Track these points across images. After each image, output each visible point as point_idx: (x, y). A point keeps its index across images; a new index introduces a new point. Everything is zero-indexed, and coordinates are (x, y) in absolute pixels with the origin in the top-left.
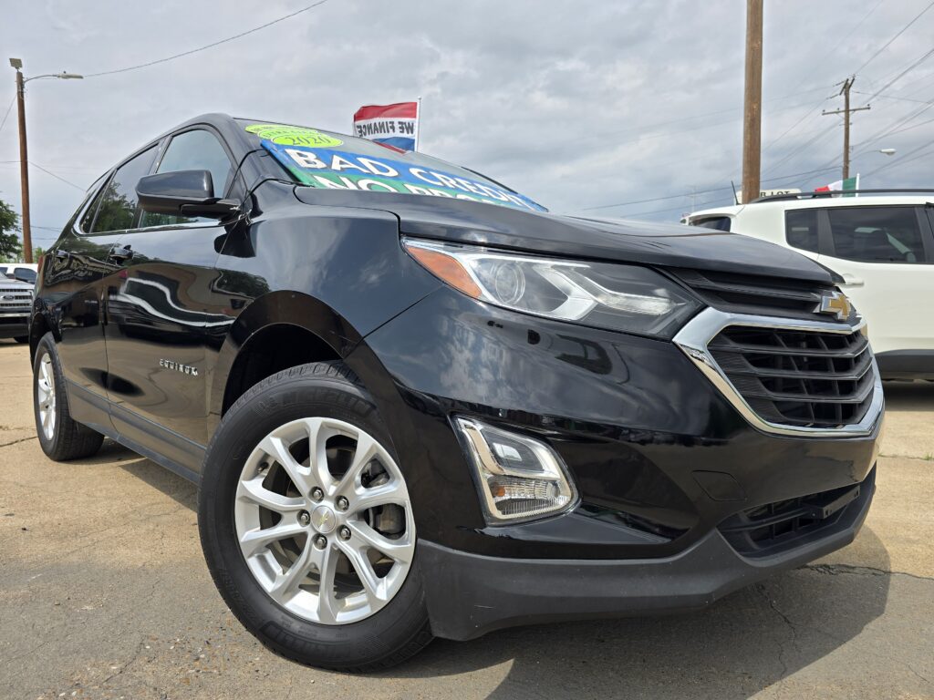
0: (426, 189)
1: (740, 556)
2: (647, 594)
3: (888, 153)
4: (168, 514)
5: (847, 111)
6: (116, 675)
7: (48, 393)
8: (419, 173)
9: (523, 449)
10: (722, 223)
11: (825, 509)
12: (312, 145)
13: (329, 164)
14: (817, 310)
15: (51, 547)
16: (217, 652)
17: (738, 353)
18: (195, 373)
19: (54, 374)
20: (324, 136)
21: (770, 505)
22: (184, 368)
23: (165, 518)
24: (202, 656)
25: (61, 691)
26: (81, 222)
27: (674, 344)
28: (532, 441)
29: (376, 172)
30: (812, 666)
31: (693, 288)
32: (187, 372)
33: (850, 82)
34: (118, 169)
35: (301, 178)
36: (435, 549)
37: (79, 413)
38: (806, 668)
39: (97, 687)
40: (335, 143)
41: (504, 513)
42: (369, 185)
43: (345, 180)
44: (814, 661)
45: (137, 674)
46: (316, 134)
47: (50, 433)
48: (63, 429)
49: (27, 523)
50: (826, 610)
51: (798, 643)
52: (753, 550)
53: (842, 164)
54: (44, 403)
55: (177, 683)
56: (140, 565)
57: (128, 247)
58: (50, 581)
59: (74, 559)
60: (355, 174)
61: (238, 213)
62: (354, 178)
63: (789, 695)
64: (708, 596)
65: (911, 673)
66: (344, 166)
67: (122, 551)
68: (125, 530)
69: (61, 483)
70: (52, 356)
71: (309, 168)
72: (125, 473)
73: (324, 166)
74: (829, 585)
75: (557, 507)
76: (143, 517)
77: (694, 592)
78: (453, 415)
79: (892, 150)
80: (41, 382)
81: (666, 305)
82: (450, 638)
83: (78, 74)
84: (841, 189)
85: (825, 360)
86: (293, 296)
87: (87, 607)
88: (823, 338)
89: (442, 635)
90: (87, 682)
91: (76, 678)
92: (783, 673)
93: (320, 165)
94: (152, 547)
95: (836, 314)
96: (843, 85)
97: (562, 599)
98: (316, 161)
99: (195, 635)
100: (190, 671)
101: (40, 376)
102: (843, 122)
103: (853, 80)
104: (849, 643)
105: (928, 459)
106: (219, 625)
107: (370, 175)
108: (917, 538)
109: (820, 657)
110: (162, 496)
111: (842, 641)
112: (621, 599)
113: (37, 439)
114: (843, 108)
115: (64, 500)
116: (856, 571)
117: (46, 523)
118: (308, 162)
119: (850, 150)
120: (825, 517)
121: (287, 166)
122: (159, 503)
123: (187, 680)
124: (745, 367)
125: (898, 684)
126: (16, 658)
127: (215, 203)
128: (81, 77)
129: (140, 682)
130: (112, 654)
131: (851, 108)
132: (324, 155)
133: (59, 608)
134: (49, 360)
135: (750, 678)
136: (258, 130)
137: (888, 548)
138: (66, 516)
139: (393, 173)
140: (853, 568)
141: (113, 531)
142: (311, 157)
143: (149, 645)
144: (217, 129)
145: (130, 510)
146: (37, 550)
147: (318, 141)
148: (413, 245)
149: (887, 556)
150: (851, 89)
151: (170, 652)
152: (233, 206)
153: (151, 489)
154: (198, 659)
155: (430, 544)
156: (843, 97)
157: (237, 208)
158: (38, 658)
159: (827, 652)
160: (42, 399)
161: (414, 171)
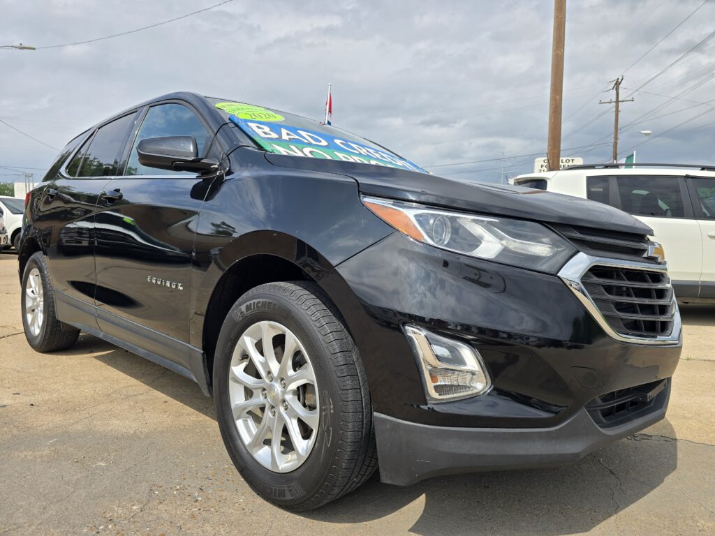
0: (349, 156)
1: (597, 426)
2: (538, 453)
3: (646, 134)
4: (142, 394)
5: (617, 101)
6: (138, 513)
7: (34, 299)
8: (341, 143)
9: (452, 350)
10: (540, 184)
11: (649, 394)
12: (264, 120)
13: (280, 134)
14: (645, 255)
15: (58, 419)
16: (210, 496)
17: (599, 284)
18: (181, 288)
19: (43, 284)
20: (270, 112)
21: (614, 392)
22: (171, 284)
23: (141, 397)
24: (200, 499)
25: (100, 525)
26: (66, 168)
27: (559, 277)
28: (459, 344)
29: (313, 142)
30: (636, 504)
31: (569, 238)
32: (174, 287)
33: (619, 80)
34: (99, 128)
35: (264, 146)
36: (387, 420)
37: (65, 315)
38: (632, 505)
39: (126, 522)
40: (279, 118)
41: (440, 395)
42: (311, 152)
43: (293, 147)
44: (637, 500)
45: (155, 512)
46: (265, 112)
47: (36, 331)
48: (50, 327)
49: (33, 400)
50: (638, 466)
51: (623, 488)
52: (603, 422)
53: (613, 140)
54: (30, 307)
55: (187, 518)
56: (132, 432)
57: (117, 191)
58: (65, 444)
59: (79, 427)
60: (299, 143)
61: (217, 169)
62: (300, 146)
63: (624, 523)
64: (577, 455)
65: (702, 508)
66: (290, 137)
67: (115, 422)
68: (112, 406)
69: (50, 370)
70: (41, 270)
71: (268, 138)
72: (99, 363)
73: (277, 136)
74: (637, 448)
75: (476, 391)
76: (123, 396)
77: (569, 452)
78: (404, 324)
79: (649, 132)
80: (29, 291)
81: (549, 249)
82: (394, 484)
83: (33, 47)
84: (624, 162)
85: (649, 290)
86: (275, 235)
87: (101, 464)
88: (649, 275)
89: (389, 482)
90: (117, 517)
91: (108, 516)
92: (617, 509)
93: (274, 136)
94: (138, 419)
95: (656, 258)
96: (615, 82)
97: (479, 456)
98: (271, 132)
99: (189, 483)
100: (194, 509)
101: (28, 286)
102: (614, 109)
103: (622, 79)
104: (658, 488)
105: (688, 359)
106: (205, 476)
107: (310, 144)
108: (691, 415)
109: (641, 498)
110: (133, 381)
111: (653, 488)
112: (520, 456)
113: (24, 334)
114: (614, 100)
115: (56, 383)
116: (653, 438)
117: (48, 400)
118: (265, 133)
119: (619, 131)
120: (648, 400)
121: (252, 136)
122: (132, 386)
123: (193, 516)
124: (603, 294)
125: (695, 515)
126: (56, 502)
127: (199, 161)
128: (34, 49)
129: (158, 518)
130: (131, 498)
131: (620, 100)
132: (275, 127)
133: (79, 464)
134: (38, 273)
135: (595, 512)
136: (224, 107)
137: (671, 423)
138: (62, 395)
139: (324, 143)
140: (651, 436)
141: (102, 407)
142: (267, 129)
143: (157, 490)
144: (192, 105)
145: (112, 391)
146: (49, 421)
147: (267, 116)
148: (368, 200)
149: (672, 428)
150: (621, 85)
151: (174, 496)
152: (213, 165)
153: (122, 375)
154: (197, 501)
155: (383, 416)
156: (614, 91)
157: (216, 166)
158: (74, 502)
159: (644, 494)
160: (29, 304)
161: (338, 142)
